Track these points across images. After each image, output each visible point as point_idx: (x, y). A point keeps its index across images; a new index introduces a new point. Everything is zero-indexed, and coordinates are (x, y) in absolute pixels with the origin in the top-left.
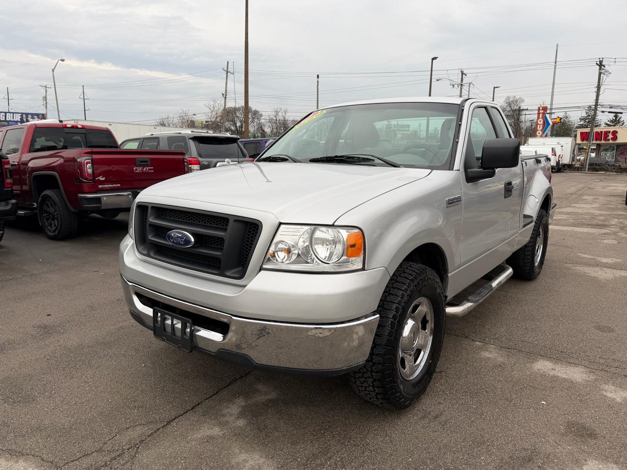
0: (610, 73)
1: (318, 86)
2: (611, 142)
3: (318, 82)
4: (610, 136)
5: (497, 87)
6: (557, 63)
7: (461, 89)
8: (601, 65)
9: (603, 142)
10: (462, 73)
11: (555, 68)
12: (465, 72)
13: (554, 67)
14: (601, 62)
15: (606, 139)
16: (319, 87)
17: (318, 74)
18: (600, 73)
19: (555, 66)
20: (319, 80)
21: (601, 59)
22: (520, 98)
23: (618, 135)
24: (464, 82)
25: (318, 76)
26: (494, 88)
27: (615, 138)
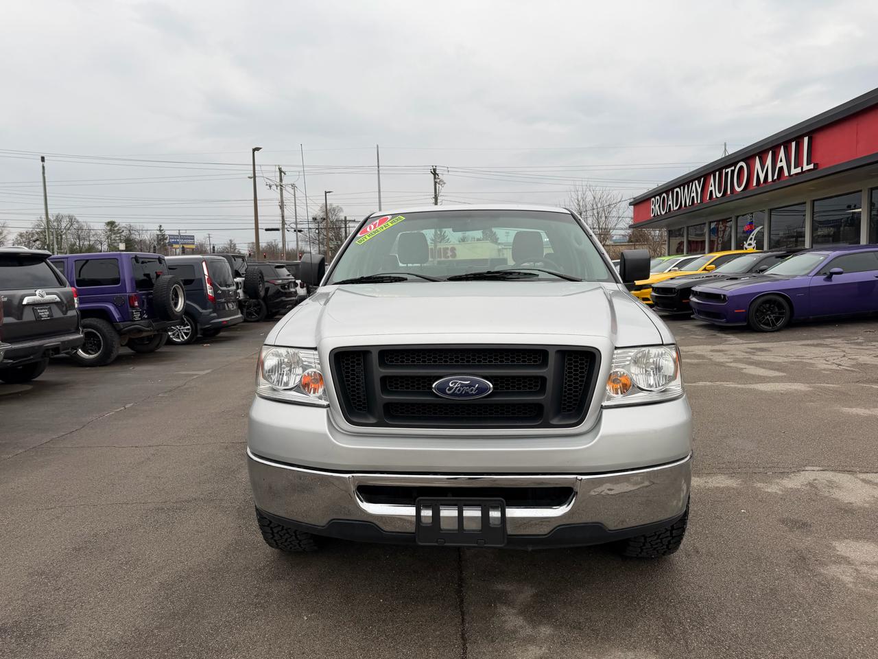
0: (444, 183)
1: (44, 173)
2: (450, 259)
3: (43, 167)
4: (449, 254)
5: (329, 192)
6: (380, 168)
7: (281, 190)
8: (435, 173)
9: (443, 259)
10: (281, 171)
11: (379, 174)
12: (283, 169)
13: (377, 172)
14: (435, 170)
15: (446, 256)
16: (46, 175)
17: (43, 155)
18: (436, 183)
19: (379, 171)
20: (46, 164)
21: (434, 167)
22: (338, 206)
23: (456, 252)
24: (284, 183)
25: (43, 159)
26: (326, 193)
27: (454, 255)
